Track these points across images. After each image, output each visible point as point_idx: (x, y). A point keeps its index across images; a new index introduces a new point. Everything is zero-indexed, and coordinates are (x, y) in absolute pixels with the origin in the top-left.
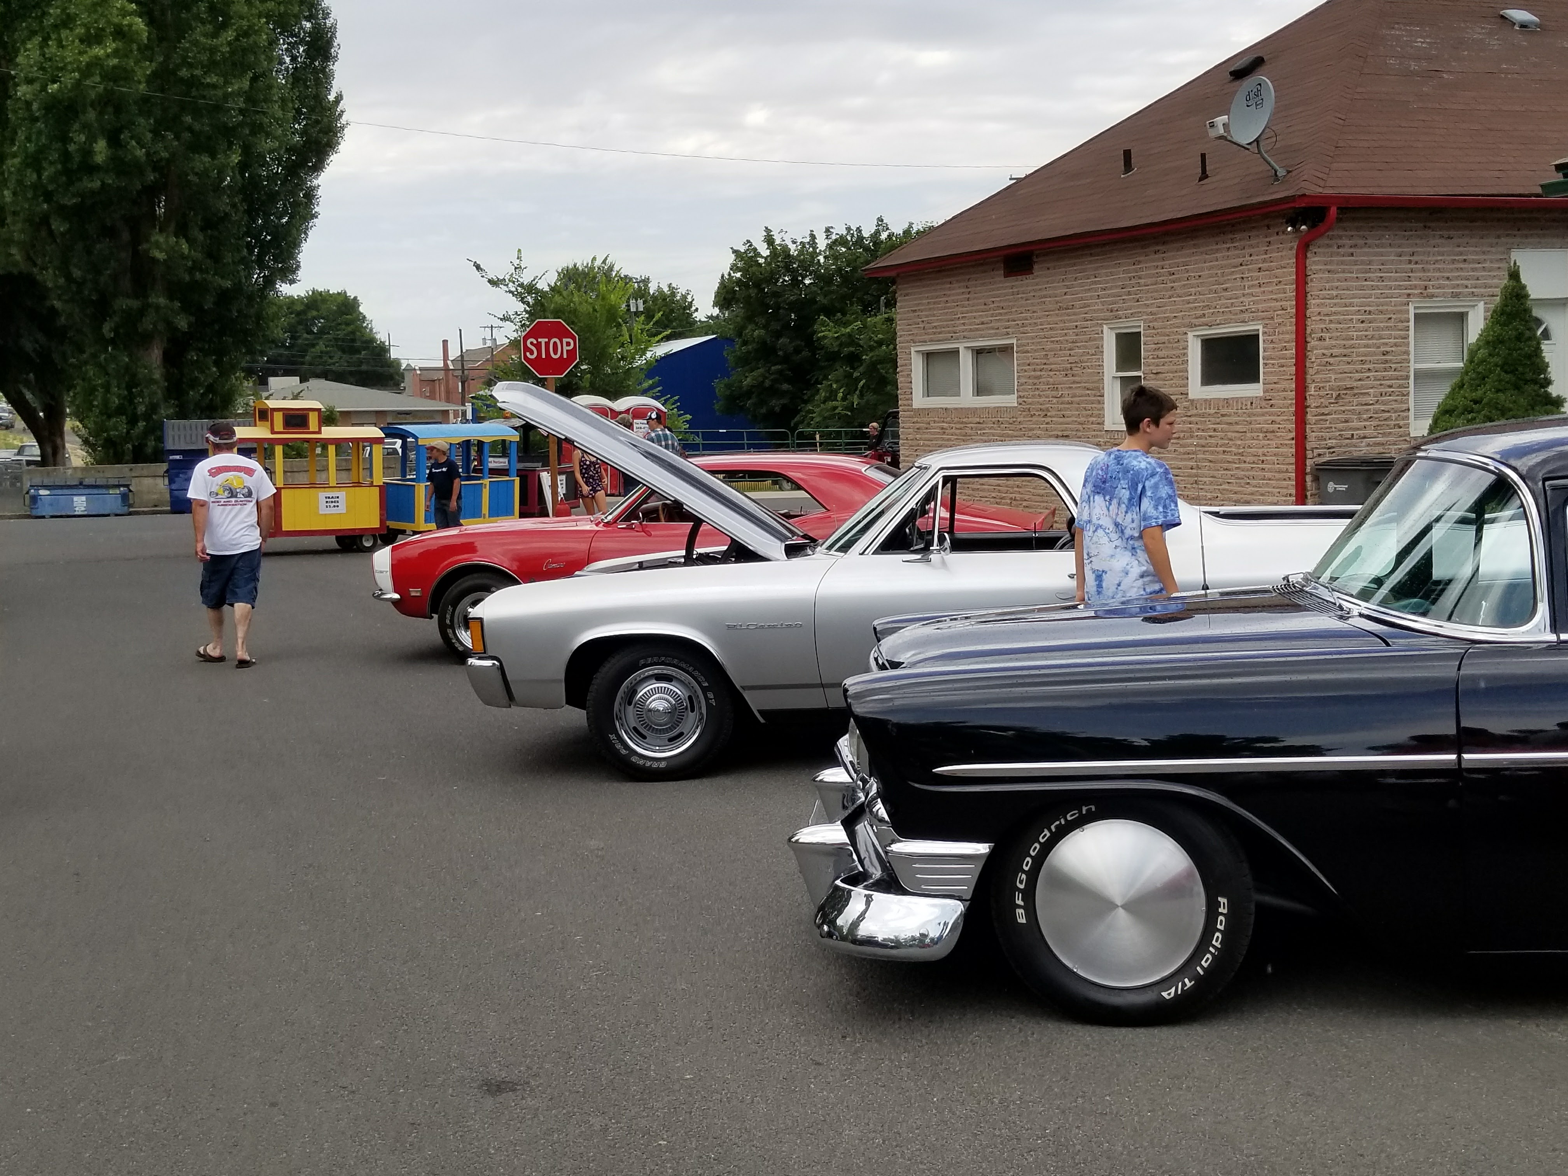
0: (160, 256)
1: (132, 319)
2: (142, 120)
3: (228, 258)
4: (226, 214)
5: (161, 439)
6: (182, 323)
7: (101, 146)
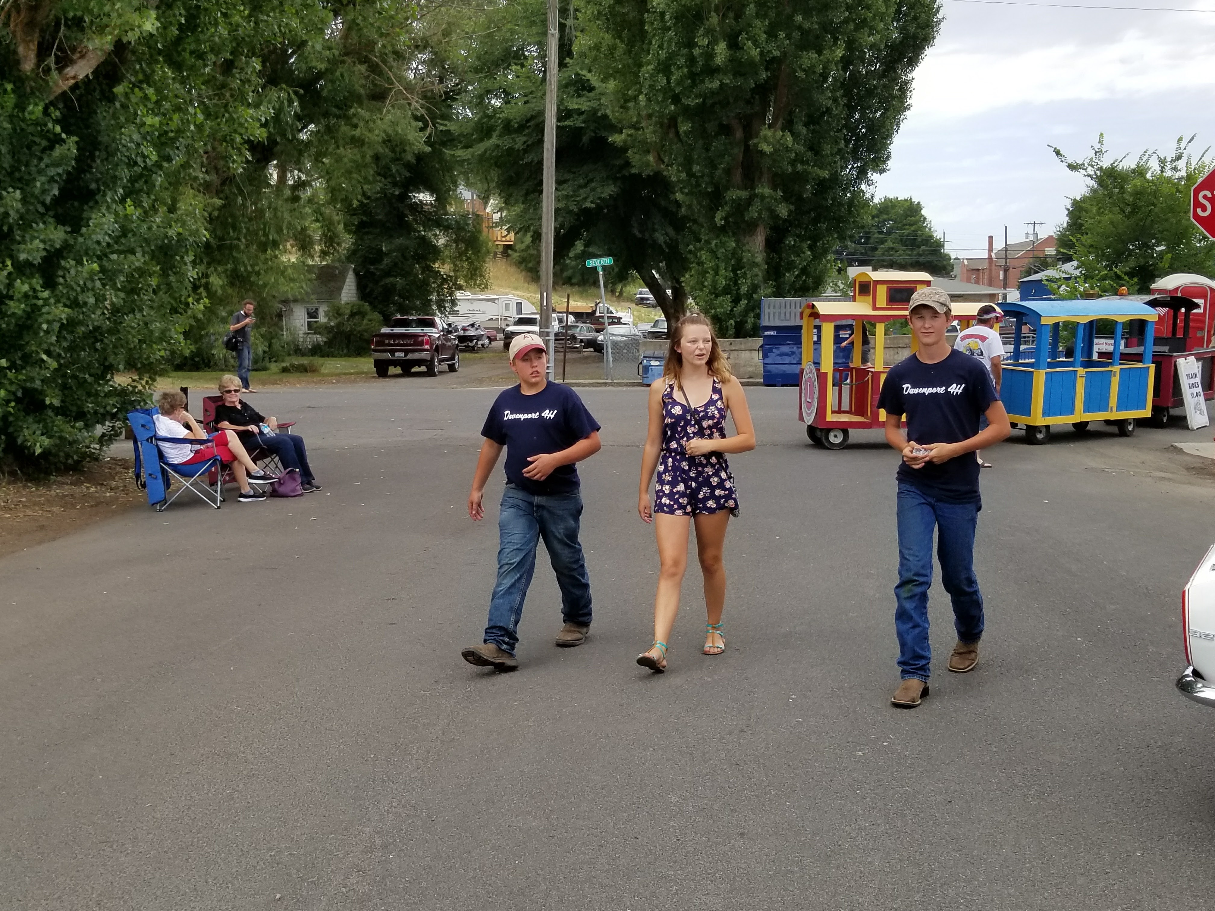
0: (767, 148)
1: (740, 207)
2: (758, 23)
3: (827, 149)
4: (827, 108)
5: (758, 316)
6: (783, 210)
7: (721, 48)
